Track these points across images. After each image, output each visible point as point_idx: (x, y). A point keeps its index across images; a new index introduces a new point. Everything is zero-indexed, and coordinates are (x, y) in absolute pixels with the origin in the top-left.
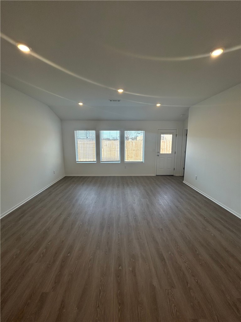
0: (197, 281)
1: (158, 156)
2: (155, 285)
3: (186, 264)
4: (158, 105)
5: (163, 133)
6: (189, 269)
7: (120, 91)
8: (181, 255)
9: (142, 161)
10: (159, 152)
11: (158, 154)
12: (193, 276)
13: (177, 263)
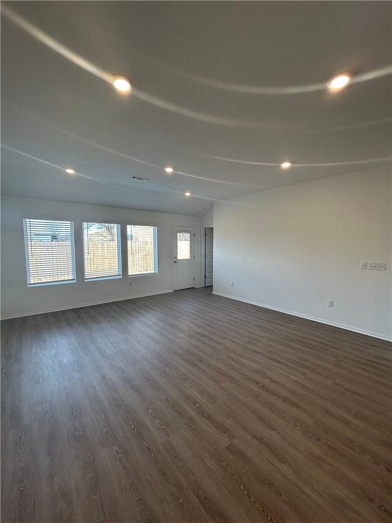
1: (175, 262)
4: (188, 194)
5: (180, 232)
9: (152, 272)
10: (176, 258)
11: (175, 260)
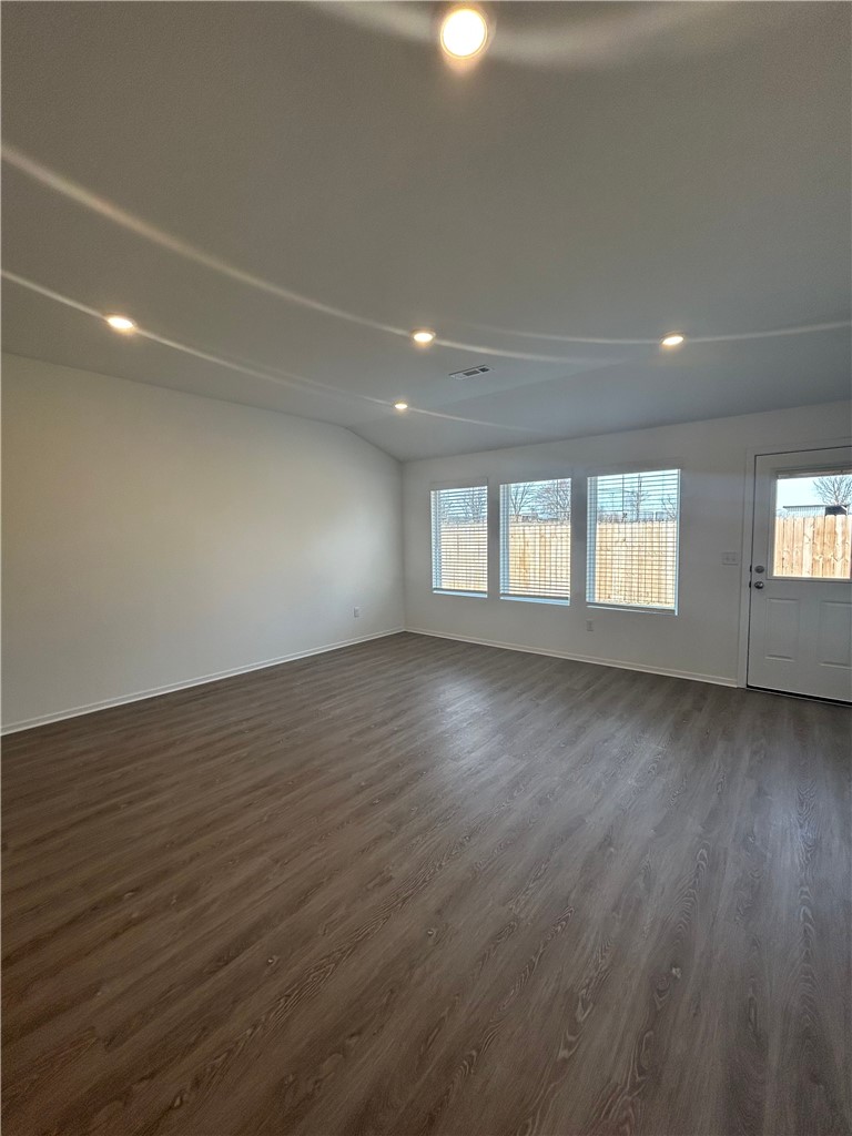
0: (178, 1102)
1: (758, 587)
2: (99, 994)
3: (249, 1032)
4: (673, 341)
6: (230, 1052)
7: (423, 338)
8: (289, 996)
10: (762, 569)
11: (757, 578)
12: (197, 1083)
13: (234, 1002)
